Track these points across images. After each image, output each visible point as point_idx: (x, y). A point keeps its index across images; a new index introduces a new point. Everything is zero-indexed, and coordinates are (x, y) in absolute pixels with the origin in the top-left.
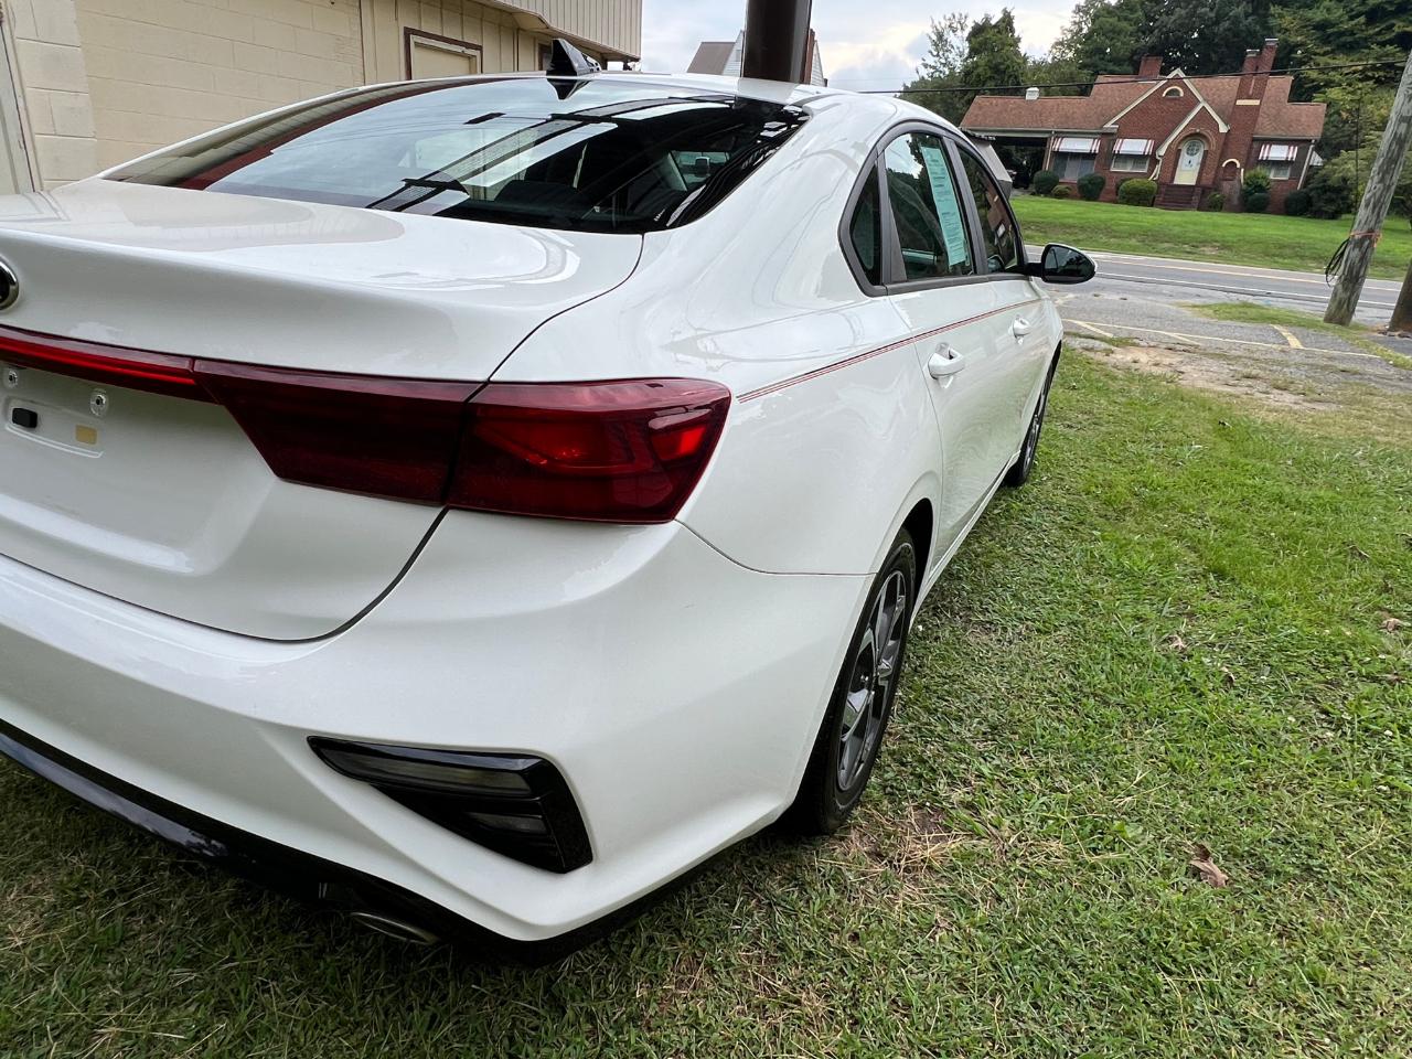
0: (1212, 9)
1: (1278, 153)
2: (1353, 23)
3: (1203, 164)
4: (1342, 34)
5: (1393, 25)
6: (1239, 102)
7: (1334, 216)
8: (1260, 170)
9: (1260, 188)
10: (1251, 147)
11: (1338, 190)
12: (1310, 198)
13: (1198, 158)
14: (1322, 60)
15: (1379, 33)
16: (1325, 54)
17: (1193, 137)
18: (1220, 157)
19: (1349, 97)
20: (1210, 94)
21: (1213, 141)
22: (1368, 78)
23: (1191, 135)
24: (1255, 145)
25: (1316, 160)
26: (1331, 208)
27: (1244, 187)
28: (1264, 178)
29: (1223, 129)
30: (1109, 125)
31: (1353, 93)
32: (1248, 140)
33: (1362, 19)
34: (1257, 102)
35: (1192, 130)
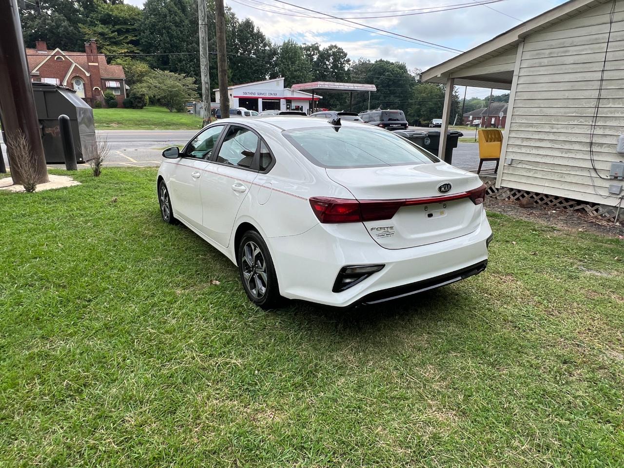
0: (53, 22)
1: (113, 84)
2: (113, 34)
3: (85, 88)
4: (110, 38)
5: (127, 37)
6: (90, 64)
7: (141, 108)
8: (108, 91)
9: (112, 98)
10: (101, 82)
11: (140, 98)
12: (132, 102)
13: (81, 86)
14: (109, 47)
15: (123, 39)
16: (108, 45)
17: (77, 78)
18: (91, 87)
19: (125, 63)
20: (76, 60)
21: (85, 79)
22: (128, 56)
23: (75, 77)
24: (103, 81)
25: (128, 87)
26: (141, 105)
27: (106, 98)
28: (112, 94)
29: (88, 75)
30: (34, 71)
31: (125, 61)
32: (100, 79)
33: (116, 33)
34: (97, 64)
35: (74, 75)
